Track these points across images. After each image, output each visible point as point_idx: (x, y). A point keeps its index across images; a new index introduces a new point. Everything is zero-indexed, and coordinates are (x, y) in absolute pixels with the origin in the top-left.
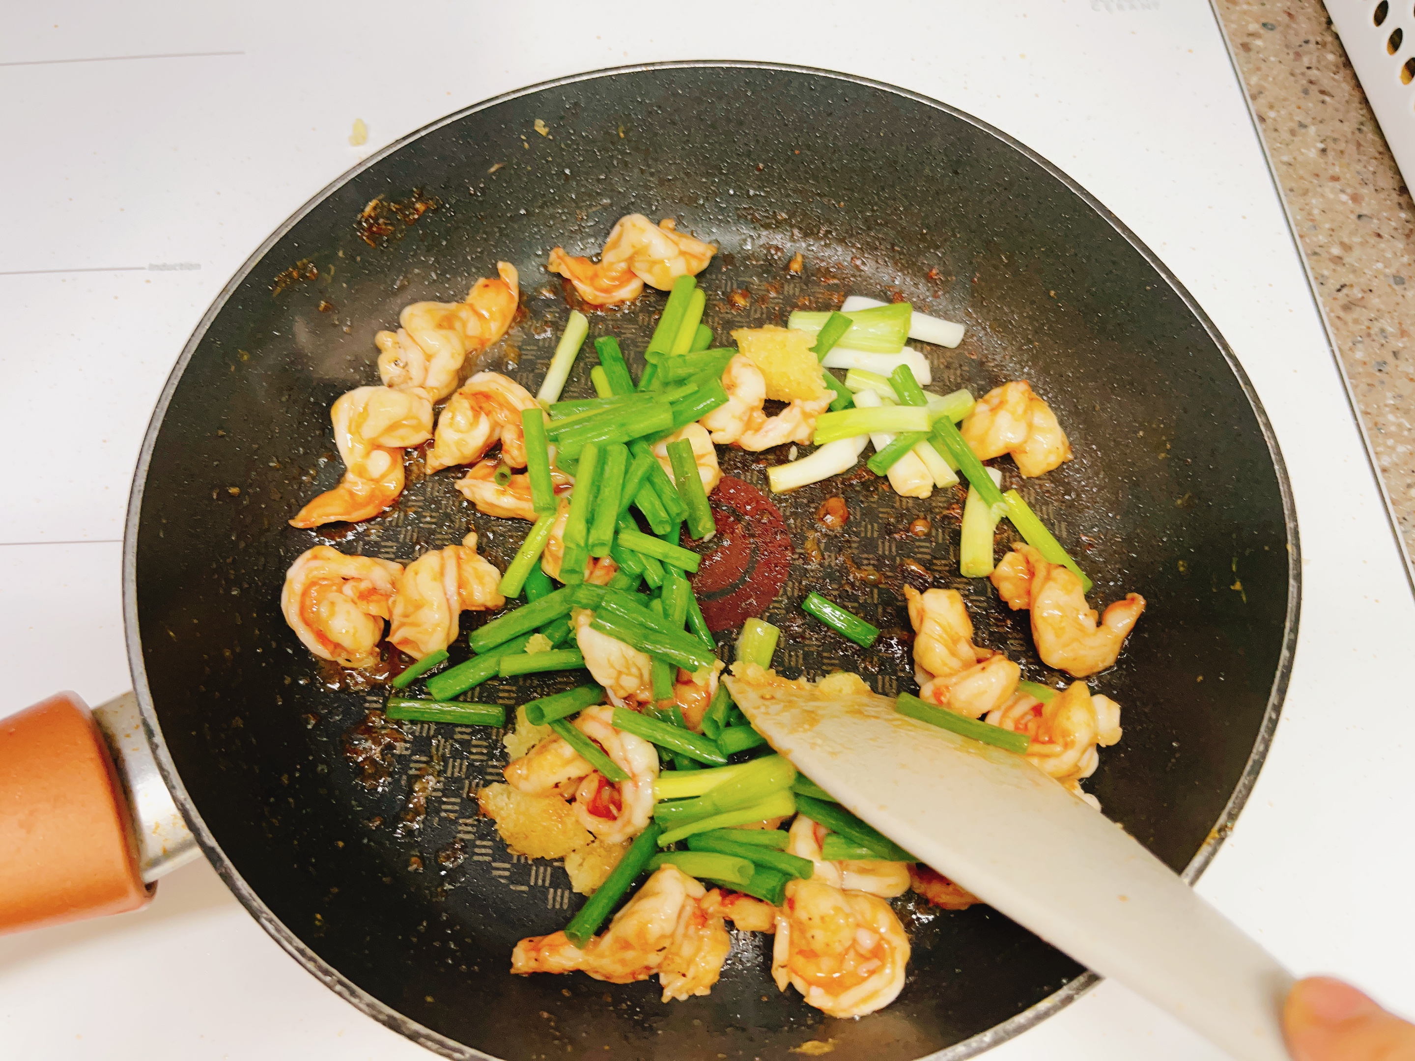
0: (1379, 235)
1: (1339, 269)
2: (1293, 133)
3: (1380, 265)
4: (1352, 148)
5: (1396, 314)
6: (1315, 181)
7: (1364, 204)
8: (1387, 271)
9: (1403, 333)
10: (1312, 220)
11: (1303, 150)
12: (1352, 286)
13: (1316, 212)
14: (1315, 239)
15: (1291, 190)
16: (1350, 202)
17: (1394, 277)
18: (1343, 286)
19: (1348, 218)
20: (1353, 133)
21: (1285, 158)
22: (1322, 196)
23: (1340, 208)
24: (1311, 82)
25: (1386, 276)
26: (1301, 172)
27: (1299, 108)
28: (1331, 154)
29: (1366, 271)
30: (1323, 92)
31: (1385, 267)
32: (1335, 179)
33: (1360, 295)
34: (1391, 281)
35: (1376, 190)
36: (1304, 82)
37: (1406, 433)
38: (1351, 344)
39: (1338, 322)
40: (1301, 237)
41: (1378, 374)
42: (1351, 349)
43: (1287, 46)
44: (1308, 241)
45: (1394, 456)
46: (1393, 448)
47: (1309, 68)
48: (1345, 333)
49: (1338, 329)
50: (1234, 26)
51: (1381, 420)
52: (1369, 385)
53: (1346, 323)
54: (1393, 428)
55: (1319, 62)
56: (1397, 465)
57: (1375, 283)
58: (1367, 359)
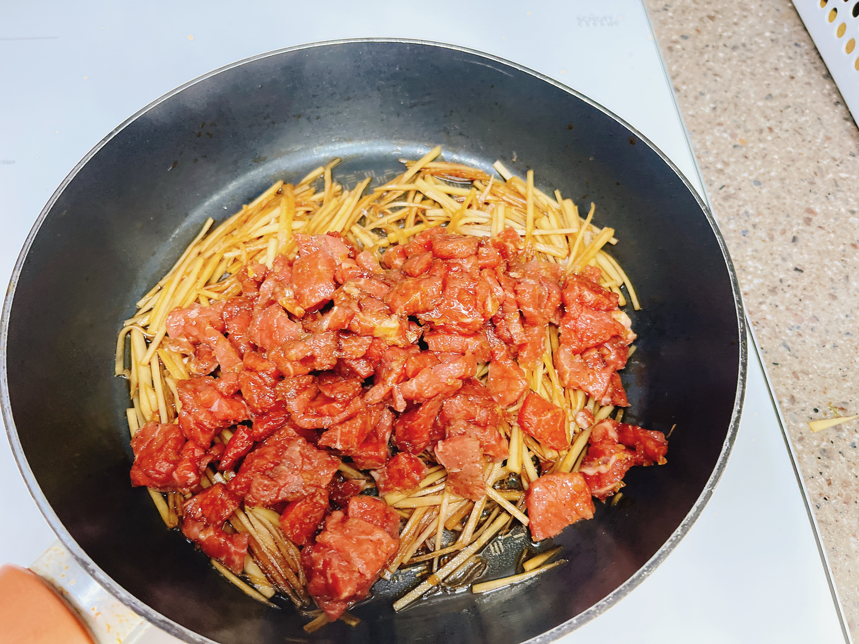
0: (746, 157)
1: (721, 176)
2: (696, 98)
3: (746, 175)
4: (732, 107)
5: (755, 203)
6: (708, 126)
7: (738, 139)
8: (751, 178)
9: (759, 214)
10: (706, 148)
11: (702, 108)
12: (728, 186)
13: (708, 143)
14: (707, 159)
15: (694, 131)
16: (729, 138)
17: (755, 181)
18: (723, 187)
19: (727, 147)
20: (733, 98)
21: (691, 112)
22: (712, 134)
23: (723, 141)
24: (709, 69)
25: (749, 180)
26: (700, 120)
27: (700, 84)
28: (719, 111)
29: (737, 177)
30: (716, 75)
31: (750, 175)
32: (720, 124)
33: (733, 192)
34: (752, 183)
35: (746, 131)
36: (704, 69)
37: (759, 272)
38: (726, 220)
39: (720, 208)
40: (698, 158)
41: (743, 238)
42: (727, 223)
43: (695, 48)
44: (702, 160)
45: (752, 285)
46: (751, 281)
47: (708, 61)
48: (723, 213)
49: (719, 211)
50: (663, 37)
51: (744, 264)
52: (737, 244)
53: (724, 208)
54: (751, 269)
55: (714, 56)
56: (753, 291)
57: (743, 184)
58: (737, 229)
